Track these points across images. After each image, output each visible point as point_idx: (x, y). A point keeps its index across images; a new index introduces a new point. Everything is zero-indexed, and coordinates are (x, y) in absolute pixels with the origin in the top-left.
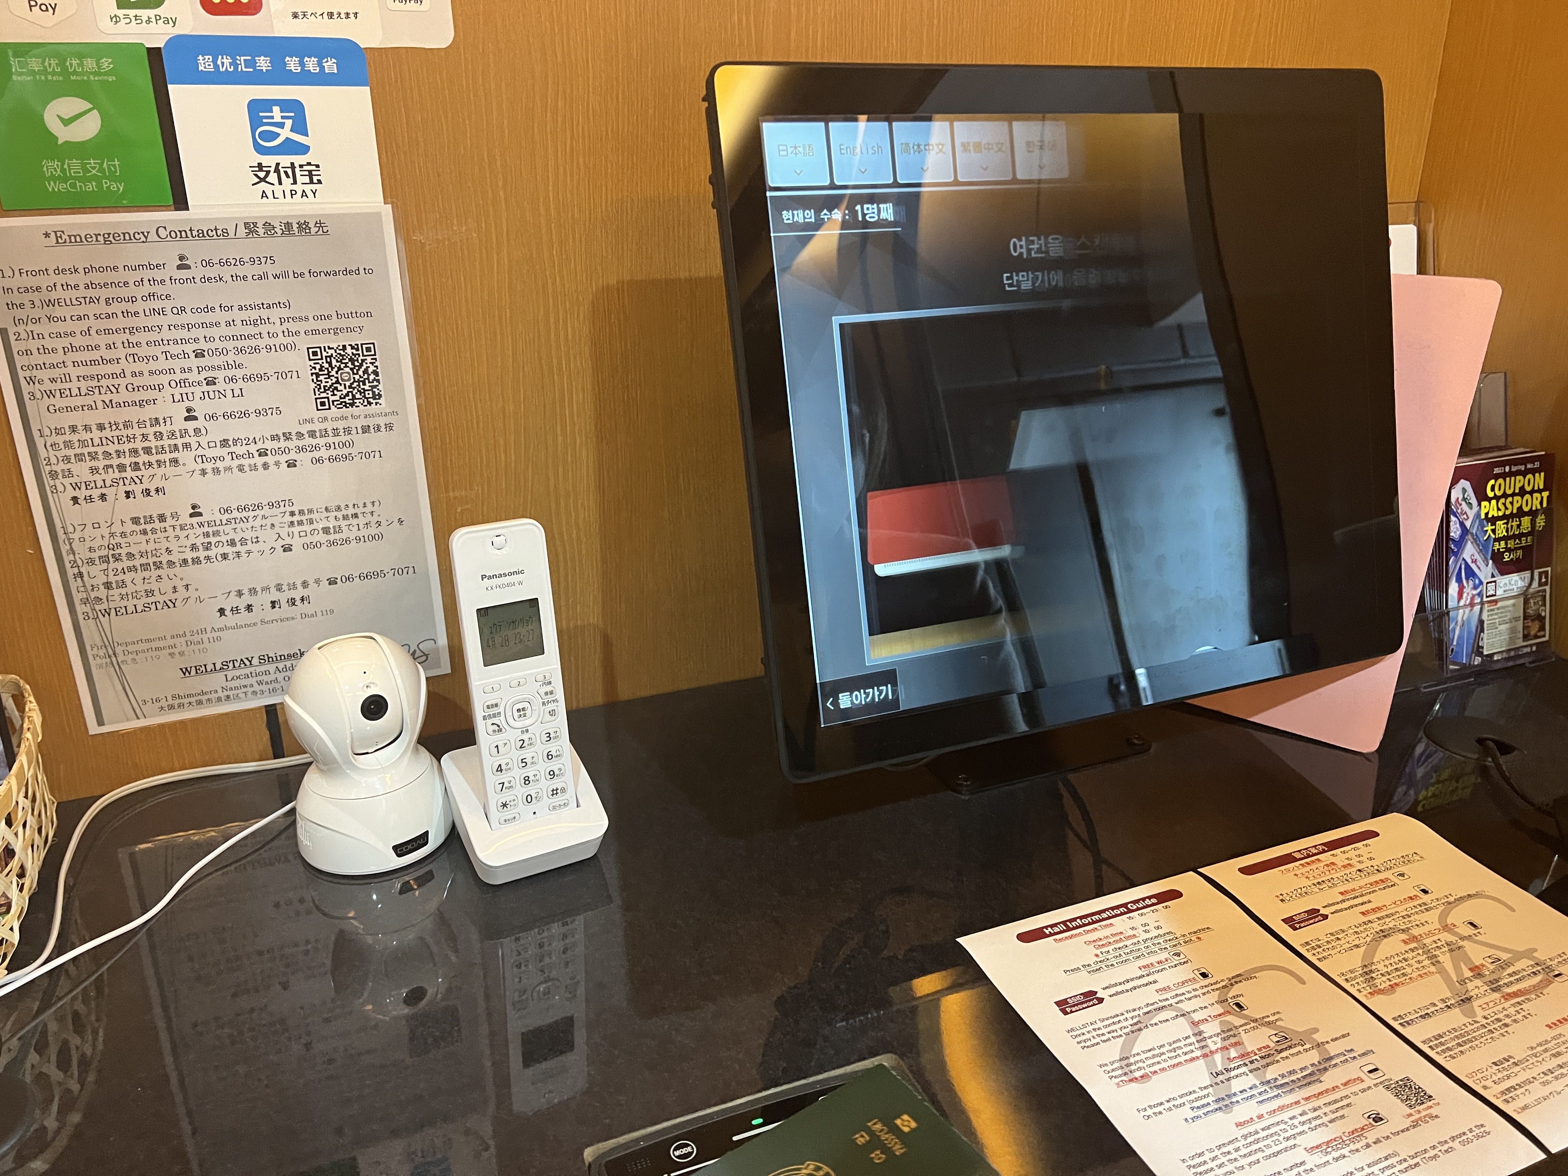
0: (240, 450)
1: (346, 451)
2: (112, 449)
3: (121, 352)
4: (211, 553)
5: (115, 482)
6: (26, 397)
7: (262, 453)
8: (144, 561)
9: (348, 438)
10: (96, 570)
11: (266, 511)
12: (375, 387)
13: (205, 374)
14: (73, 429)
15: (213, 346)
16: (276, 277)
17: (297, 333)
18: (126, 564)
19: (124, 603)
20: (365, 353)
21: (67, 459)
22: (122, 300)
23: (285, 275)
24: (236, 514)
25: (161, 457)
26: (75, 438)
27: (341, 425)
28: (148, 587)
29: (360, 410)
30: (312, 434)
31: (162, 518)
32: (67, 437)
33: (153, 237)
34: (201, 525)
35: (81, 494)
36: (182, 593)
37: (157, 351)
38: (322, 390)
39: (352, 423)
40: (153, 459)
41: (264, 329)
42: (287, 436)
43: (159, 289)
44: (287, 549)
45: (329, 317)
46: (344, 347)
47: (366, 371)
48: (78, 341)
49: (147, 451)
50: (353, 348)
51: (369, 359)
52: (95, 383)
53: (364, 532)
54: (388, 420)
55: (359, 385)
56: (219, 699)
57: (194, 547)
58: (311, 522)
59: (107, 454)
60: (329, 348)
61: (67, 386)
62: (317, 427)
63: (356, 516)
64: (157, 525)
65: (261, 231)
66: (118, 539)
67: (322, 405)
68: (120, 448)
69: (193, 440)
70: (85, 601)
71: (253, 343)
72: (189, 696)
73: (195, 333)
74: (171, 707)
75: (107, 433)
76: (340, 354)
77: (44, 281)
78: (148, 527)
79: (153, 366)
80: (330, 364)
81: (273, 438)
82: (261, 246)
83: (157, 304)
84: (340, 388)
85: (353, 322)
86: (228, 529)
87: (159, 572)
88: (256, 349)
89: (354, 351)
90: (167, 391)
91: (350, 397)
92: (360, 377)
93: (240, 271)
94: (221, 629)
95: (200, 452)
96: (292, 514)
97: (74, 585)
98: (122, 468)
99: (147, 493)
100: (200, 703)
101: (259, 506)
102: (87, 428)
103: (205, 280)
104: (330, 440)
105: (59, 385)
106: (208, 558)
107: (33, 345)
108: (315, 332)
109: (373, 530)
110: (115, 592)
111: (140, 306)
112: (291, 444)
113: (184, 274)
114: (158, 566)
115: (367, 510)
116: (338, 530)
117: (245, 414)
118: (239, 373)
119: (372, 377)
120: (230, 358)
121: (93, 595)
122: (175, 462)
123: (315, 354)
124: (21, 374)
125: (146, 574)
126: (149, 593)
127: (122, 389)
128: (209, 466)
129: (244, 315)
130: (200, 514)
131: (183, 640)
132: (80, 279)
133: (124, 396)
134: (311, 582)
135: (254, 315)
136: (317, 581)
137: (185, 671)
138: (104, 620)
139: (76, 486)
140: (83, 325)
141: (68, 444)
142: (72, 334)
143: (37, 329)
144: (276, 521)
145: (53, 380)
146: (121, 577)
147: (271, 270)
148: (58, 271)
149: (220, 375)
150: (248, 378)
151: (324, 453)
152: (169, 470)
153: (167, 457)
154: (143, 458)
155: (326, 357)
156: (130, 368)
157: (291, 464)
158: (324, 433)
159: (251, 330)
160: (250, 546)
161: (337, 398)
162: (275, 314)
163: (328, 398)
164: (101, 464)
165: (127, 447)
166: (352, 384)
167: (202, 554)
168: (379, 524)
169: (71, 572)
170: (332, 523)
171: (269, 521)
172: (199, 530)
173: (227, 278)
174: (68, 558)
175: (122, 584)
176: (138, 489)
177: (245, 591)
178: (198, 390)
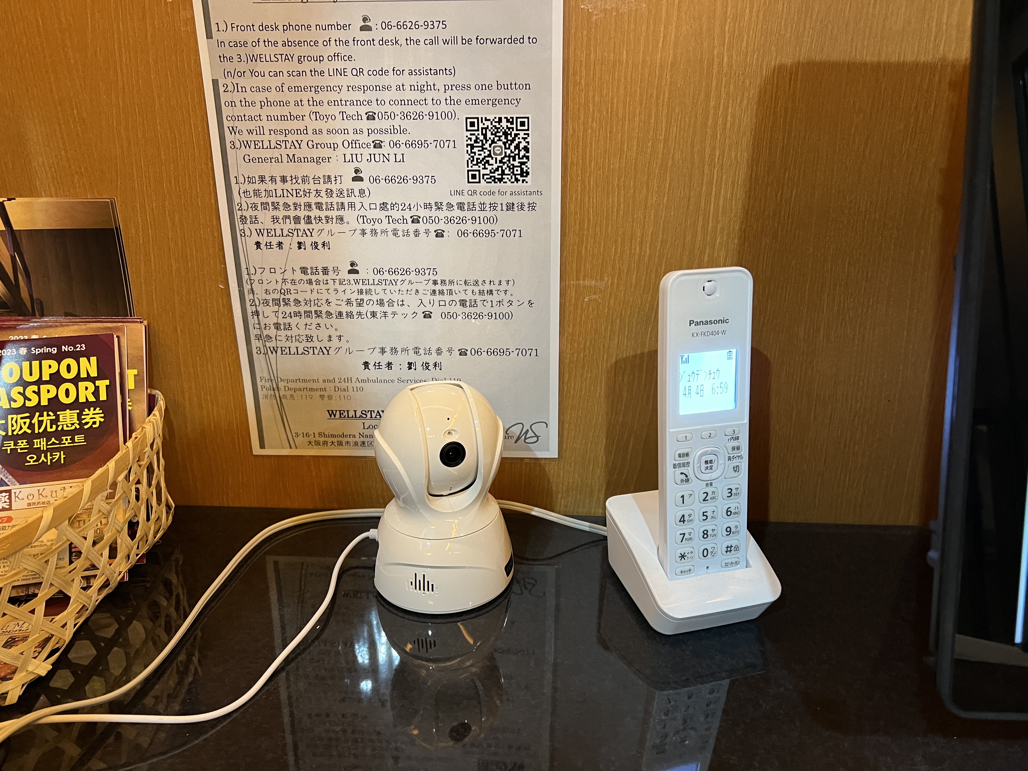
0: (396, 214)
1: (489, 227)
2: (290, 201)
3: (306, 110)
4: (363, 310)
5: (291, 233)
6: (228, 145)
7: (415, 221)
8: (307, 308)
9: (493, 213)
10: (268, 311)
11: (413, 277)
12: (524, 163)
13: (373, 137)
14: (262, 179)
15: (382, 109)
16: (446, 42)
17: (458, 102)
18: (292, 308)
19: (288, 344)
20: (519, 128)
21: (255, 206)
22: (311, 58)
23: (455, 40)
24: (386, 276)
25: (329, 213)
26: (262, 187)
27: (488, 200)
28: (308, 332)
29: (508, 186)
30: (461, 206)
31: (325, 271)
32: (256, 186)
34: (357, 282)
35: (263, 240)
36: (335, 343)
37: (335, 110)
38: (475, 162)
39: (498, 199)
40: (323, 214)
41: (429, 95)
42: (439, 206)
43: (342, 50)
44: (428, 315)
45: (489, 87)
46: (500, 119)
47: (517, 147)
48: (273, 96)
49: (319, 206)
50: (508, 121)
51: (522, 134)
52: (282, 138)
53: (496, 309)
54: (531, 199)
55: (509, 161)
56: (356, 444)
57: (349, 302)
58: (451, 292)
59: (286, 206)
60: (486, 120)
61: (260, 138)
62: (465, 199)
63: (491, 292)
64: (321, 277)
66: (289, 286)
67: (473, 177)
68: (298, 200)
69: (357, 200)
70: (259, 337)
71: (418, 109)
72: (333, 436)
73: (371, 95)
74: (318, 443)
75: (288, 186)
76: (495, 126)
77: (250, 36)
78: (314, 278)
79: (331, 124)
80: (485, 136)
81: (427, 206)
82: (436, 9)
83: (339, 65)
84: (491, 162)
85: (511, 94)
86: (379, 289)
87: (319, 320)
88: (420, 116)
89: (509, 124)
90: (341, 150)
91: (500, 172)
92: (512, 152)
93: (414, 34)
94: (363, 381)
95: (362, 213)
96: (435, 283)
97: (252, 321)
98: (297, 220)
99: (315, 245)
100: (340, 444)
101: (407, 272)
102: (273, 179)
103: (383, 42)
104: (477, 214)
105: (254, 137)
106: (360, 314)
107: (237, 97)
108: (475, 102)
109: (505, 309)
110: (283, 333)
111: (325, 66)
112: (441, 214)
113: (365, 35)
114: (318, 314)
115: (502, 288)
116: (474, 304)
117: (404, 180)
118: (403, 138)
119: (522, 153)
120: (397, 122)
121: (265, 333)
122: (340, 219)
123: (472, 124)
124: (226, 124)
125: (308, 321)
126: (309, 338)
127: (304, 145)
128: (368, 227)
129: (414, 80)
130: (357, 272)
131: (332, 385)
132: (279, 36)
133: (304, 152)
134: (444, 350)
135: (422, 80)
136: (450, 350)
137: (331, 413)
138: (272, 357)
139: (260, 232)
140: (277, 82)
141: (257, 193)
142: (268, 89)
143: (242, 82)
144: (420, 287)
145: (250, 132)
146: (288, 320)
147: (443, 35)
148: (263, 28)
149: (386, 138)
150: (410, 144)
151: (469, 227)
152: (335, 227)
153: (334, 214)
154: (315, 213)
155: (482, 128)
156: (313, 125)
157: (439, 234)
158: (472, 206)
159: (417, 96)
160: (396, 308)
161: (487, 172)
162: (441, 80)
163: (479, 171)
164: (281, 213)
165: (302, 201)
166: (503, 158)
167: (355, 309)
168: (511, 303)
169: (250, 309)
170: (469, 297)
171: (414, 287)
172: (355, 287)
173: (402, 41)
174: (248, 297)
175: (288, 327)
176: (308, 241)
177: (388, 350)
178: (366, 152)
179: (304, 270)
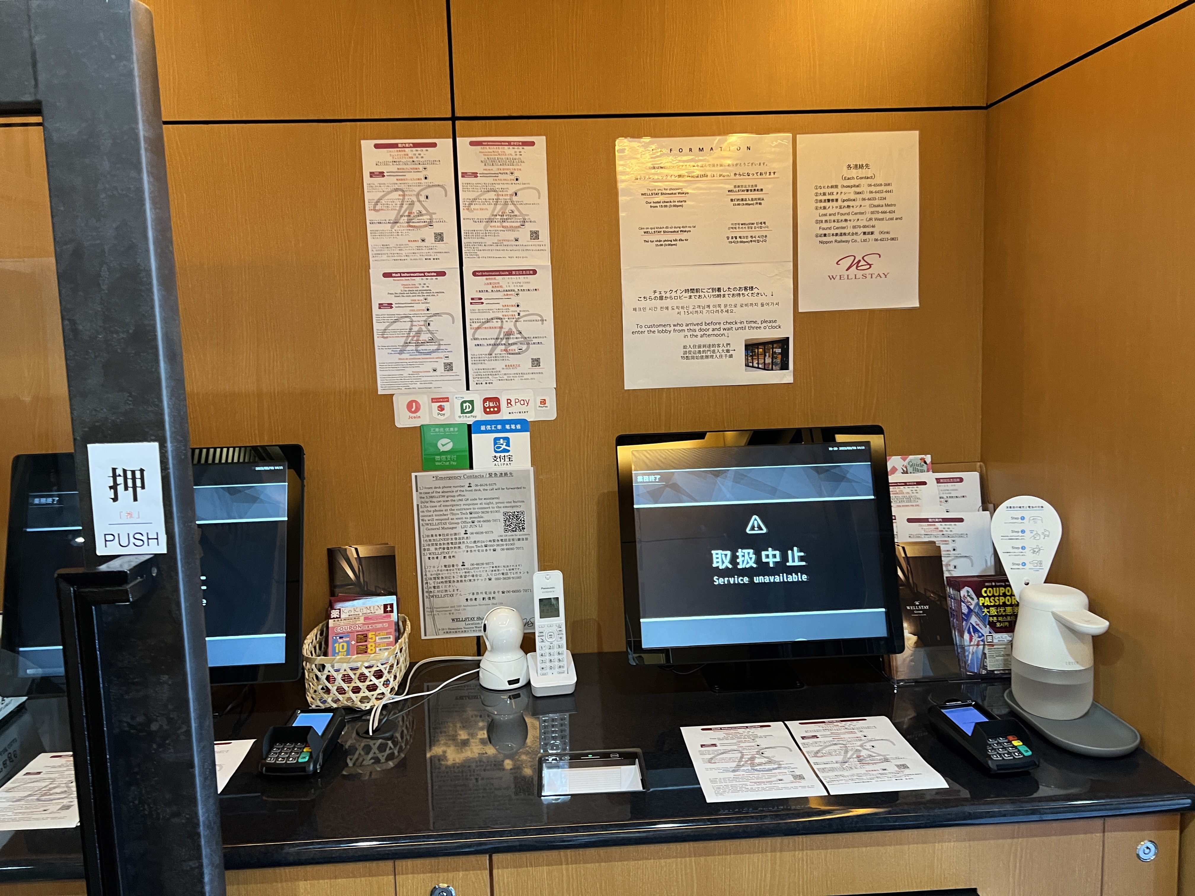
0: (479, 544)
1: (512, 547)
2: (442, 542)
3: (449, 512)
4: (466, 579)
5: (441, 553)
6: (421, 525)
7: (486, 546)
8: (446, 580)
9: (513, 542)
10: (431, 582)
11: (485, 566)
12: (523, 525)
13: (472, 520)
14: (432, 536)
15: (475, 511)
16: (496, 489)
17: (501, 507)
18: (441, 580)
19: (438, 594)
20: (521, 514)
21: (429, 545)
22: (452, 496)
23: (499, 489)
24: (475, 566)
25: (455, 546)
26: (432, 538)
27: (511, 538)
28: (446, 589)
29: (518, 533)
30: (502, 540)
31: (453, 566)
32: (429, 538)
33: (462, 478)
34: (464, 569)
35: (431, 556)
36: (456, 592)
37: (459, 512)
38: (506, 526)
39: (514, 537)
40: (453, 546)
41: (490, 506)
42: (494, 541)
43: (462, 493)
44: (490, 579)
45: (511, 502)
46: (515, 512)
47: (521, 520)
48: (437, 509)
49: (452, 543)
50: (517, 512)
51: (522, 516)
52: (440, 522)
53: (515, 575)
54: (526, 536)
55: (518, 525)
56: (462, 632)
57: (461, 576)
58: (498, 570)
59: (440, 544)
60: (510, 512)
61: (432, 522)
62: (503, 538)
63: (513, 569)
64: (452, 568)
65: (493, 476)
66: (440, 572)
67: (506, 531)
68: (444, 542)
69: (465, 541)
70: (427, 592)
71: (487, 510)
72: (454, 629)
73: (471, 507)
74: (447, 632)
75: (441, 537)
76: (513, 514)
77: (430, 491)
78: (449, 568)
79: (457, 516)
80: (510, 517)
81: (490, 541)
82: (493, 480)
83: (460, 498)
84: (512, 525)
85: (518, 504)
86: (472, 571)
87: (450, 584)
88: (488, 512)
90: (460, 524)
91: (515, 529)
92: (519, 522)
93: (486, 488)
94: (466, 606)
95: (467, 545)
96: (493, 567)
97: (425, 586)
98: (444, 549)
99: (450, 557)
100: (456, 632)
101: (483, 564)
102: (436, 535)
103: (476, 490)
104: (507, 543)
105: (430, 522)
106: (465, 581)
107: (425, 509)
108: (506, 507)
109: (519, 575)
110: (436, 590)
111: (456, 498)
112: (495, 543)
113: (470, 488)
114: (450, 582)
115: (517, 568)
116: (507, 574)
117: (482, 533)
118: (482, 519)
119: (522, 522)
120: (480, 515)
121: (430, 590)
122: (459, 547)
123: (505, 514)
124: (421, 518)
125: (446, 584)
126: (446, 591)
127: (447, 524)
128: (469, 550)
129: (485, 501)
130: (464, 565)
131: (454, 608)
132: (440, 490)
133: (448, 526)
134: (496, 592)
135: (488, 501)
136: (498, 592)
137: (453, 620)
138: (432, 599)
139: (430, 554)
140: (439, 504)
141: (430, 540)
142: (436, 506)
143: (427, 505)
144: (487, 569)
145: (429, 520)
146: (439, 585)
147: (495, 487)
148: (435, 488)
149: (476, 520)
150: (484, 521)
151: (505, 547)
152: (457, 550)
153: (457, 546)
154: (450, 546)
155: (509, 515)
156: (451, 517)
157: (494, 550)
158: (506, 540)
159: (487, 506)
160: (479, 577)
161: (511, 529)
162: (494, 501)
163: (508, 528)
164: (438, 547)
165: (446, 542)
166: (516, 524)
167: (463, 579)
168: (520, 573)
169: (425, 582)
170: (505, 571)
171: (485, 569)
172: (464, 571)
173: (482, 490)
174: (424, 577)
175: (438, 587)
176: (447, 556)
177: (475, 593)
178: (469, 525)
179: (445, 566)
